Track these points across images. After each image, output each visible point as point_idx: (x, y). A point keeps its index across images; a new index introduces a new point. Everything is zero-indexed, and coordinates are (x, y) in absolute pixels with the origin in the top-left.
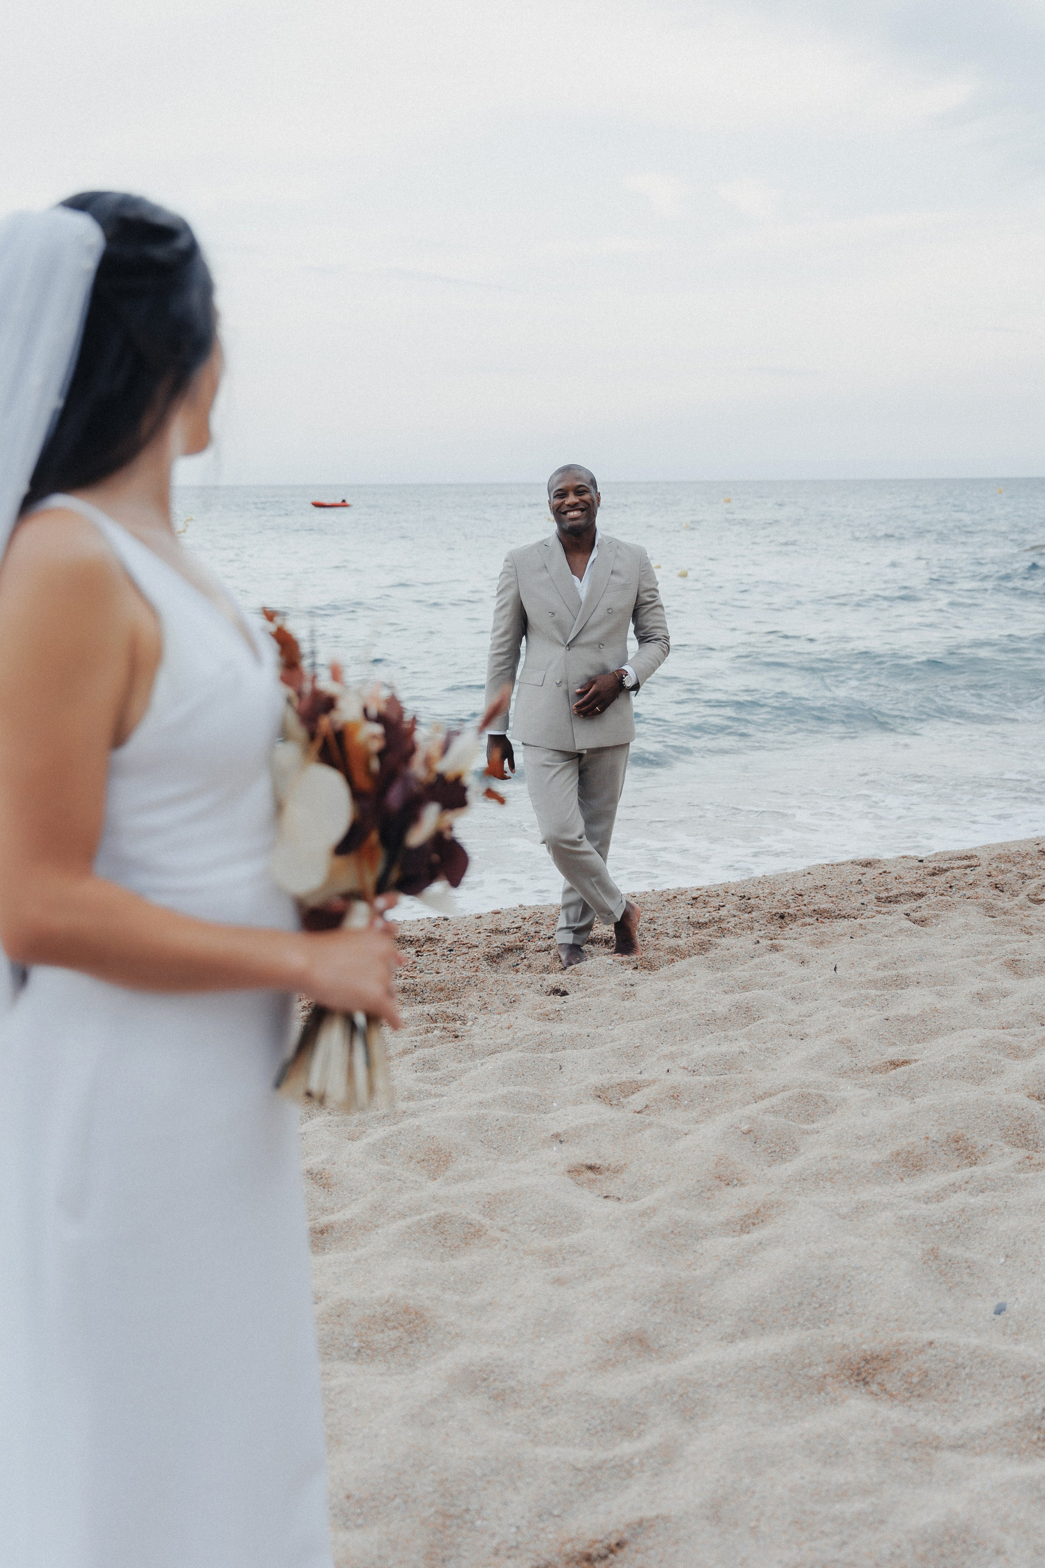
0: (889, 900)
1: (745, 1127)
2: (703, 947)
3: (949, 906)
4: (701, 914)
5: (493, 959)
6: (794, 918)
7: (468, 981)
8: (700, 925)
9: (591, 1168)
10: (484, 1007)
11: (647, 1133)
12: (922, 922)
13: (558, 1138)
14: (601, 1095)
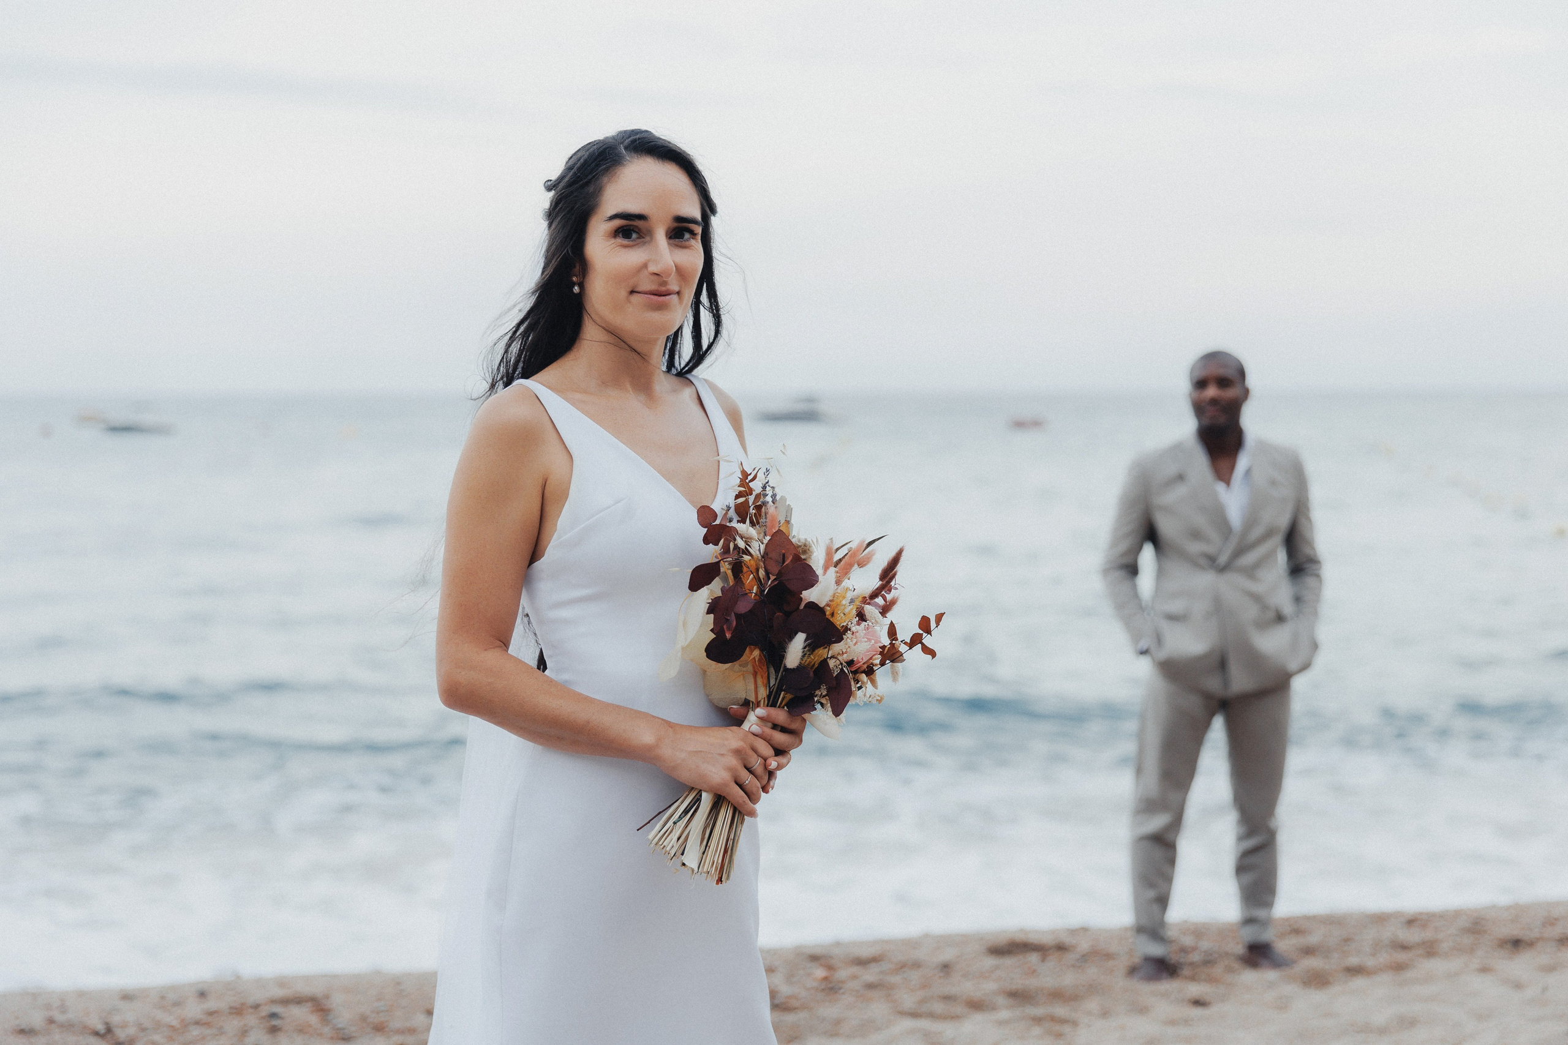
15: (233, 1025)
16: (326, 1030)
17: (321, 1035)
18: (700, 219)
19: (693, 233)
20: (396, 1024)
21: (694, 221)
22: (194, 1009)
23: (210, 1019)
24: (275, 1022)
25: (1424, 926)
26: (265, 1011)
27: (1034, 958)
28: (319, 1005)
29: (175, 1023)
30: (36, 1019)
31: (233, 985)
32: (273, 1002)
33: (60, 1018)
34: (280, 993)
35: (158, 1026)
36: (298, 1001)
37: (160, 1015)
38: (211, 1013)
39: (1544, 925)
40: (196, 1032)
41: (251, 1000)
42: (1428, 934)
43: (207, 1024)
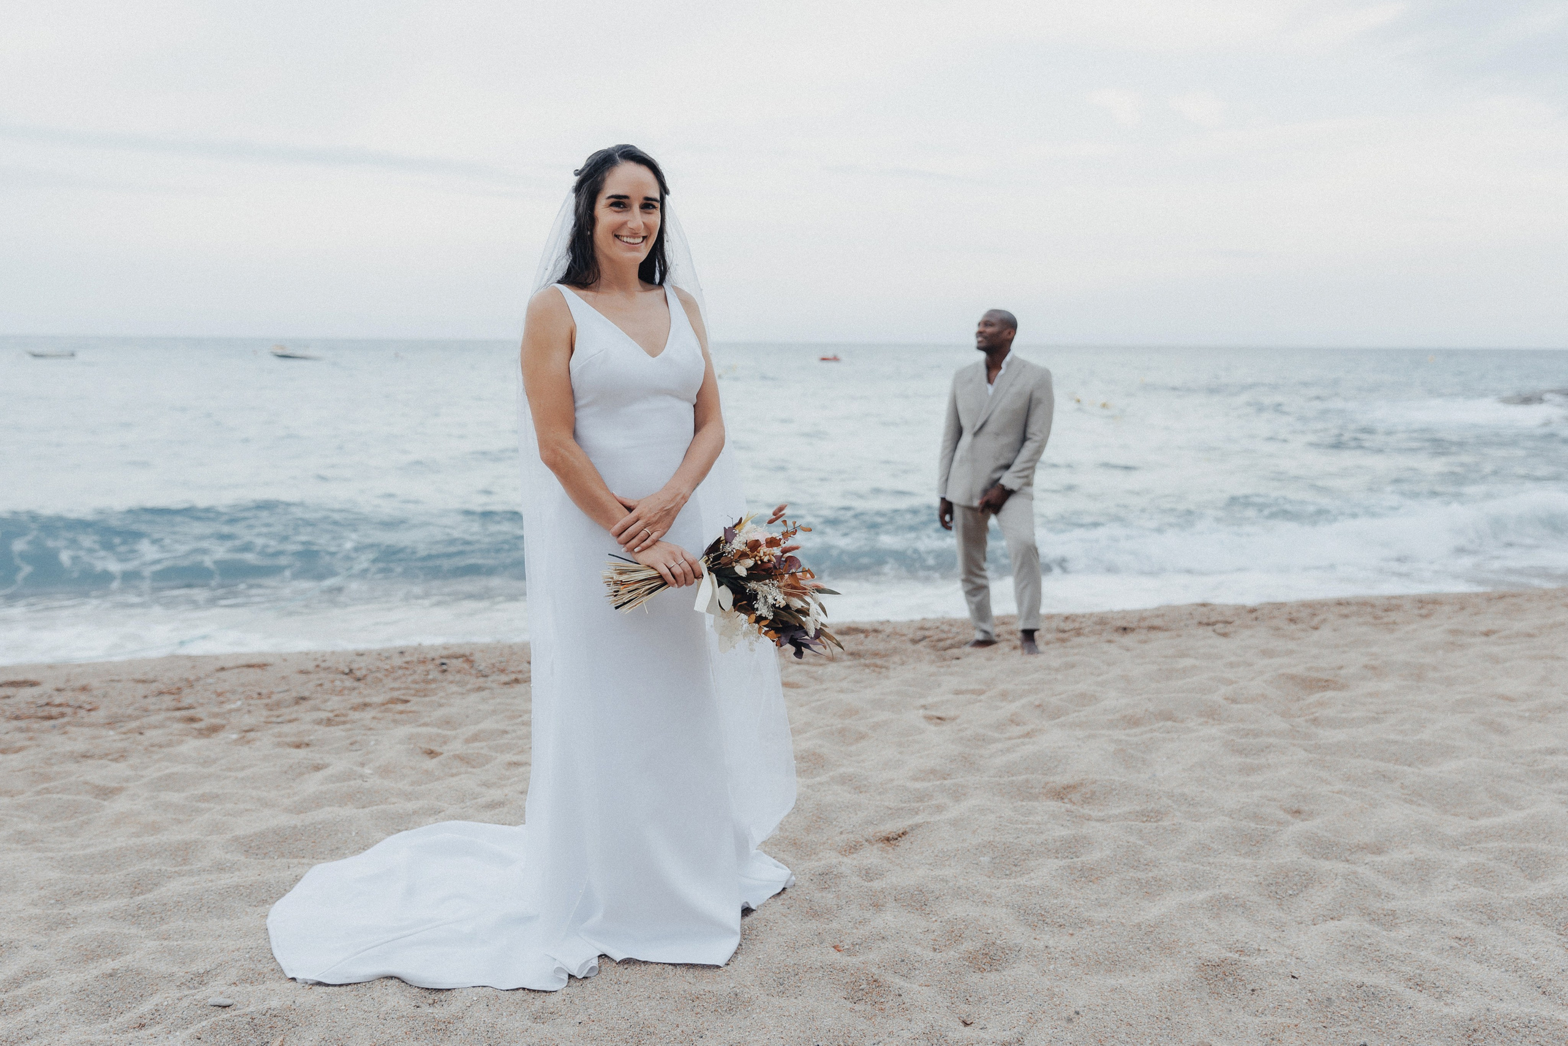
0: (1208, 624)
1: (1037, 703)
2: (1063, 640)
3: (1247, 627)
4: (1068, 626)
5: (915, 642)
6: (1133, 630)
7: (895, 651)
8: (1064, 631)
9: (939, 718)
10: (903, 664)
11: (978, 704)
12: (1225, 635)
13: (924, 707)
14: (957, 693)
15: (421, 669)
16: (473, 672)
17: (470, 674)
18: (659, 199)
19: (654, 207)
20: (513, 669)
21: (655, 200)
22: (398, 661)
23: (406, 666)
24: (444, 667)
25: (1074, 621)
26: (438, 662)
27: (862, 636)
28: (468, 659)
29: (387, 667)
30: (310, 666)
31: (419, 648)
32: (442, 657)
33: (323, 665)
34: (445, 653)
35: (378, 669)
36: (457, 657)
37: (379, 664)
38: (407, 663)
39: (1139, 621)
40: (400, 672)
41: (429, 656)
42: (1077, 625)
43: (407, 669)
